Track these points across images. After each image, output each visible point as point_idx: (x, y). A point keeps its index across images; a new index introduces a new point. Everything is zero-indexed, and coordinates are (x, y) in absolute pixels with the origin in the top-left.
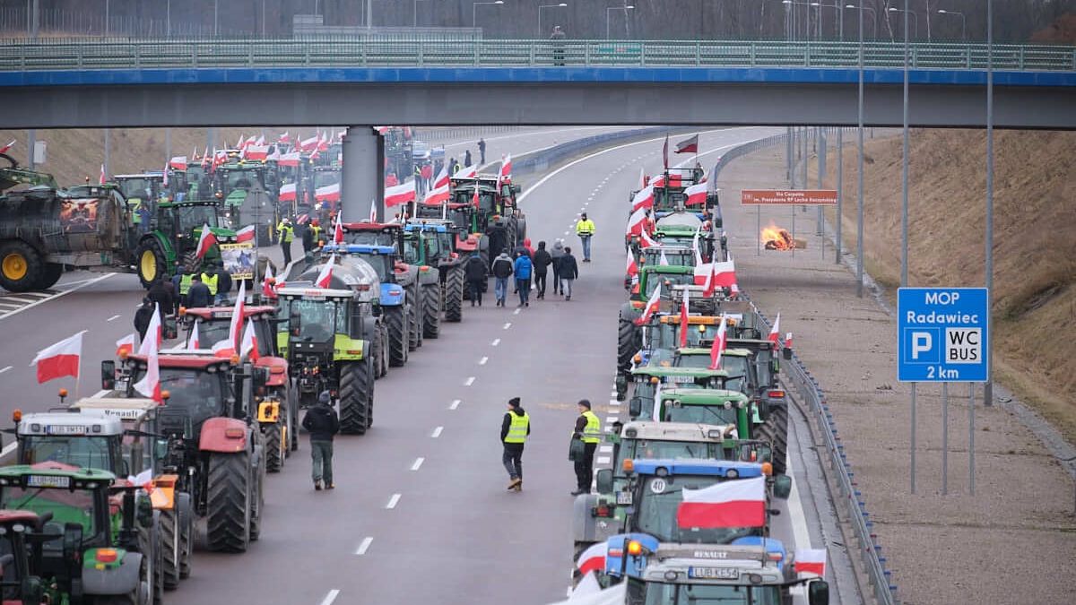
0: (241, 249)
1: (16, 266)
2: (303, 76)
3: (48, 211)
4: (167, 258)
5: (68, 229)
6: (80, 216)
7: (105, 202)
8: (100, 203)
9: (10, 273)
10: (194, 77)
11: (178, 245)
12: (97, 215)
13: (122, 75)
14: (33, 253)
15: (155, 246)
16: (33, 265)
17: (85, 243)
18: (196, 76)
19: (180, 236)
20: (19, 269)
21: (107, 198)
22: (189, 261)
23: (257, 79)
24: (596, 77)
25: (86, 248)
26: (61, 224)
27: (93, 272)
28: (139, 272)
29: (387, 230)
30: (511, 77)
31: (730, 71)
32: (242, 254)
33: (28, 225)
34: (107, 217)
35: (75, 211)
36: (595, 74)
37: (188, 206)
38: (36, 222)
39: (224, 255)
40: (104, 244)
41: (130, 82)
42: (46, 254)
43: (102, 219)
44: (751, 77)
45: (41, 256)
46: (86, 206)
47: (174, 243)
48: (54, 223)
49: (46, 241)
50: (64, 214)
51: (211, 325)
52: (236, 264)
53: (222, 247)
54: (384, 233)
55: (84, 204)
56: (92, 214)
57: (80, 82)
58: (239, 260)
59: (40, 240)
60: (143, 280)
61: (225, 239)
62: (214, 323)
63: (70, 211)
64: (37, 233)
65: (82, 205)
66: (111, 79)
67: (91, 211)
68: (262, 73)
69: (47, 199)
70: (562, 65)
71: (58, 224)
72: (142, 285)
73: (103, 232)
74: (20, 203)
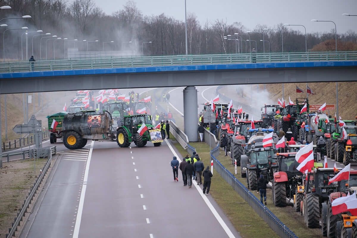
0: (156, 132)
1: (72, 140)
2: (173, 69)
3: (83, 120)
4: (128, 135)
5: (91, 126)
6: (95, 122)
7: (104, 116)
8: (102, 117)
9: (70, 143)
10: (134, 70)
11: (132, 131)
12: (101, 121)
13: (109, 70)
14: (78, 135)
15: (124, 132)
16: (79, 140)
17: (97, 131)
18: (135, 70)
19: (133, 127)
20: (73, 141)
21: (104, 115)
22: (138, 136)
23: (157, 70)
24: (275, 66)
25: (97, 133)
26: (88, 125)
27: (99, 141)
28: (117, 141)
29: (258, 123)
30: (246, 67)
31: (322, 63)
32: (157, 133)
33: (76, 125)
34: (105, 122)
35: (93, 120)
36: (275, 65)
37: (135, 117)
38: (78, 124)
39: (151, 134)
40: (104, 131)
41: (112, 73)
42: (82, 135)
43: (103, 122)
44: (329, 65)
45: (81, 136)
46: (97, 118)
47: (131, 130)
48: (85, 124)
49: (82, 130)
50: (89, 121)
51: (288, 159)
52: (155, 137)
53: (150, 131)
54: (257, 124)
55: (96, 117)
56: (99, 121)
57: (95, 73)
58: (156, 135)
59: (80, 130)
60: (119, 144)
61: (150, 128)
62: (289, 158)
63: (91, 119)
64: (79, 128)
65: (95, 118)
66: (105, 72)
67: (99, 120)
68: (158, 68)
69: (82, 115)
70: (255, 62)
71: (87, 125)
72: (118, 146)
73: (103, 127)
74: (72, 117)
